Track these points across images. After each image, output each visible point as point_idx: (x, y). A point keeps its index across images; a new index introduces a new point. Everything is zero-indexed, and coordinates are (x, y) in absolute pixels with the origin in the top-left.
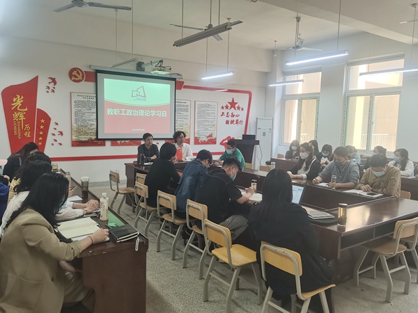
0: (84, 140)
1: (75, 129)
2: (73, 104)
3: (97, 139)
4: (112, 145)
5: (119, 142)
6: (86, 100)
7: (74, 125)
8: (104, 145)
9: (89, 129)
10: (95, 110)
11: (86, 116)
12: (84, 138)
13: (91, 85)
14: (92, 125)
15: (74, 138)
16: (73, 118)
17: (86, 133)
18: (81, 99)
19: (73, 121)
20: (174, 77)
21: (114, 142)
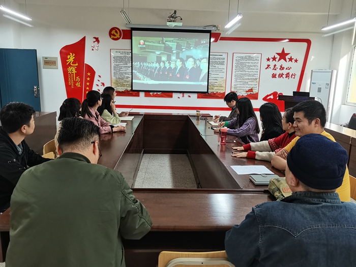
0: (121, 91)
1: (114, 81)
2: (112, 59)
3: (132, 90)
4: (146, 96)
5: (151, 93)
6: (123, 55)
7: (113, 78)
8: (138, 96)
9: (125, 81)
10: (130, 65)
11: (123, 70)
12: (121, 89)
13: (128, 41)
14: (127, 77)
16: (113, 71)
17: (123, 85)
18: (119, 54)
19: (113, 74)
21: (147, 93)
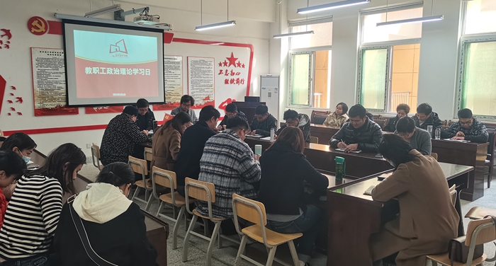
0: (50, 107)
1: (37, 94)
2: (34, 62)
3: (67, 105)
4: (87, 112)
5: (95, 108)
6: (51, 57)
7: (37, 89)
8: (77, 113)
9: (56, 93)
10: (63, 70)
11: (52, 78)
12: (49, 105)
13: (57, 39)
14: (59, 88)
15: (38, 105)
16: (36, 80)
17: (52, 99)
18: (44, 56)
19: (36, 84)
20: (161, 27)
21: (90, 108)
